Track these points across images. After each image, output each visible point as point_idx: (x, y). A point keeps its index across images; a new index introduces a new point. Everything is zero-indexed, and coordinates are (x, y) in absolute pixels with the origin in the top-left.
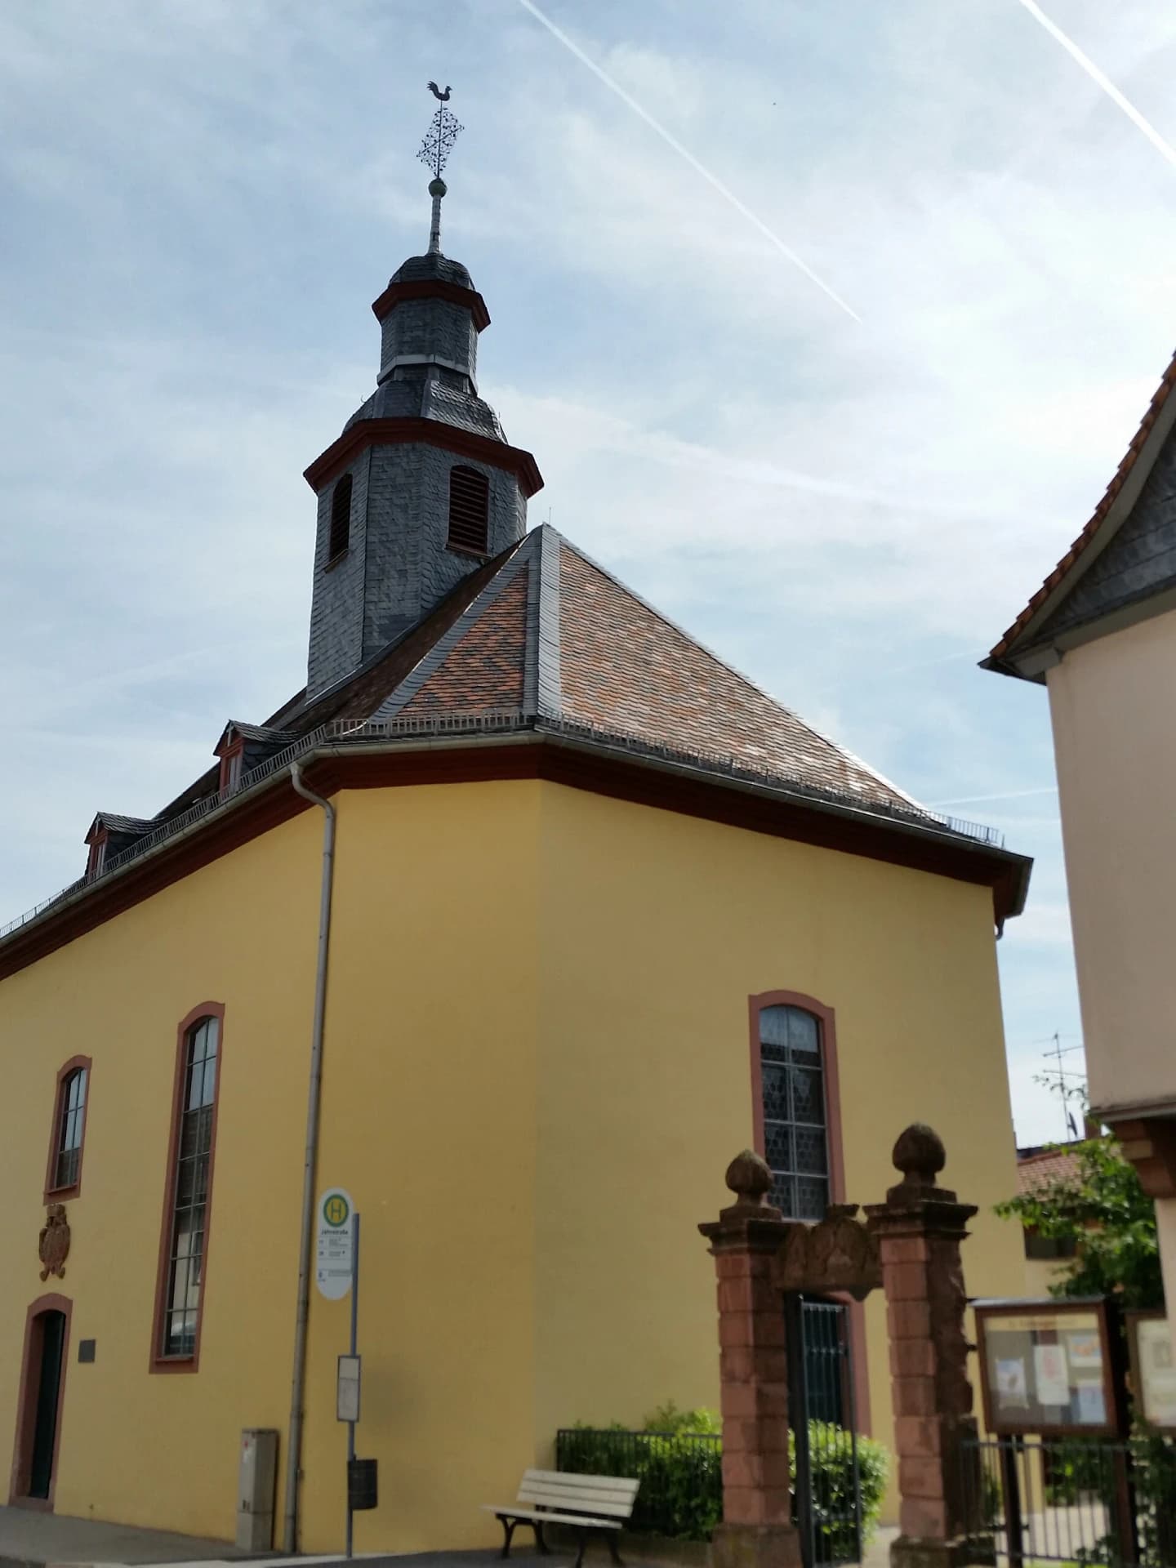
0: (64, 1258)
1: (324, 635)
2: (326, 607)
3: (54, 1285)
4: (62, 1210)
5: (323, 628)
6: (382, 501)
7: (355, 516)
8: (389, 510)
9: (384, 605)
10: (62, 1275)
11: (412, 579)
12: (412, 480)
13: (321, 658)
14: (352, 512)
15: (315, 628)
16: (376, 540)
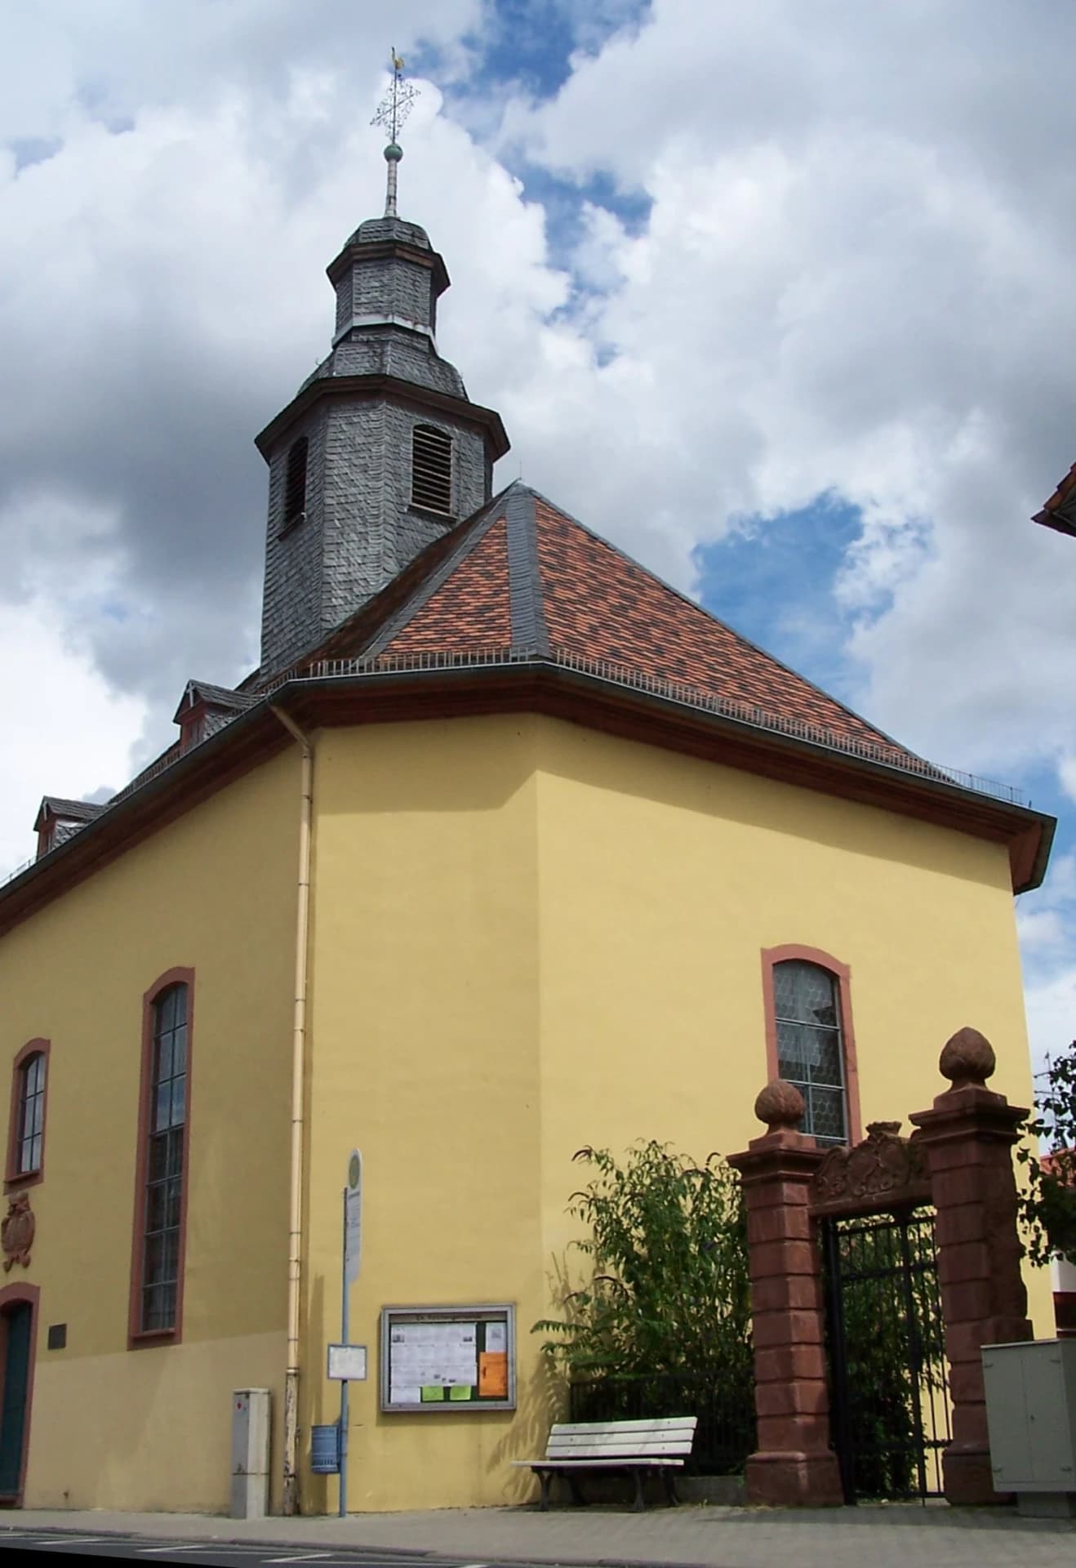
0: (29, 1246)
1: (279, 606)
2: (281, 577)
3: (18, 1275)
4: (25, 1198)
5: (278, 598)
6: (340, 462)
7: (311, 480)
8: (348, 471)
9: (344, 570)
10: (26, 1264)
11: (373, 541)
12: (371, 440)
13: (276, 631)
14: (308, 474)
15: (268, 600)
16: (334, 502)
